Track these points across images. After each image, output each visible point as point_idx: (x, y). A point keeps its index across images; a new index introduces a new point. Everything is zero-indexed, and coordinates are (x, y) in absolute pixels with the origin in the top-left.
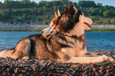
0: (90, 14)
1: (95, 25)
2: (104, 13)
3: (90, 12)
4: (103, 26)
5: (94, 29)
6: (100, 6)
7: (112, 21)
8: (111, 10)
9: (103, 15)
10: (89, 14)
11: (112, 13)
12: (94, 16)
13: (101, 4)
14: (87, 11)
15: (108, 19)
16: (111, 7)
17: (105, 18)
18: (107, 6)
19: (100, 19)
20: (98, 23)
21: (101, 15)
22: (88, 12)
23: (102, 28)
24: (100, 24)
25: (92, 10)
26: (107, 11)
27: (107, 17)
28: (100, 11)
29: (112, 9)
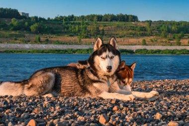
0: (12, 28)
1: (20, 43)
2: (32, 27)
3: (12, 25)
4: (30, 45)
5: (18, 50)
6: (25, 17)
7: (42, 39)
8: (41, 24)
9: (30, 30)
10: (10, 28)
11: (42, 27)
12: (18, 31)
13: (28, 14)
14: (7, 24)
15: (37, 36)
16: (41, 19)
17: (33, 35)
18: (36, 18)
19: (26, 35)
20: (23, 41)
21: (28, 29)
22: (9, 24)
23: (29, 49)
24: (27, 42)
25: (14, 22)
26: (36, 25)
27: (36, 33)
28: (26, 23)
29: (42, 21)
